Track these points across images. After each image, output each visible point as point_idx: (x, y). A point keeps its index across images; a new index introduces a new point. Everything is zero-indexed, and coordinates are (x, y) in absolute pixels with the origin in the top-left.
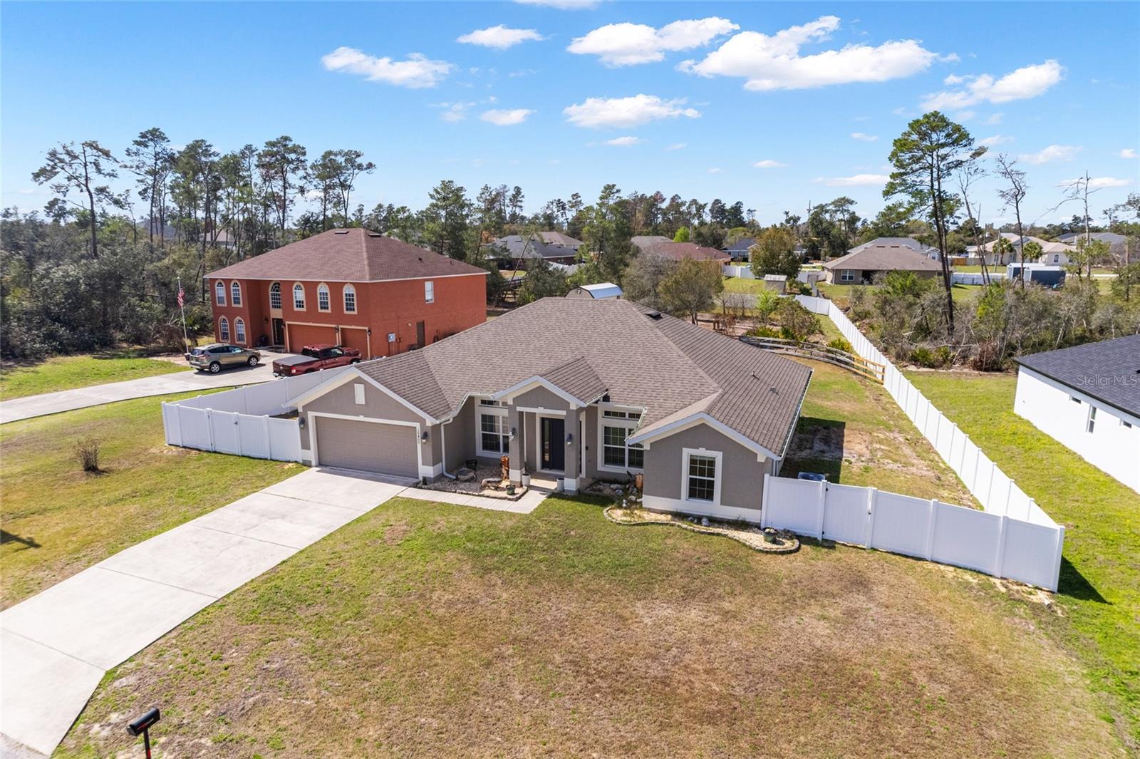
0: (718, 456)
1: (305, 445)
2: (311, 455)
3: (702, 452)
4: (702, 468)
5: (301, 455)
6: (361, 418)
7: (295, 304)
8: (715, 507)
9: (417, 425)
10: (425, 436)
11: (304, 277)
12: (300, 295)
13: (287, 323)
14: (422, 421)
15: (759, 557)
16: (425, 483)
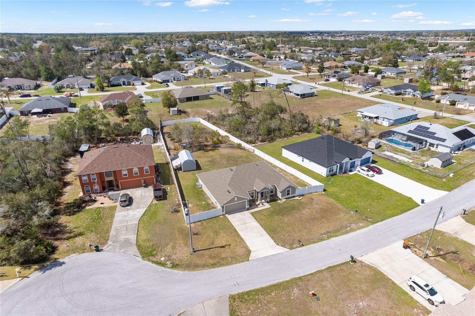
0: (291, 189)
1: (223, 211)
2: (224, 213)
3: (289, 189)
4: (289, 191)
5: (222, 213)
6: (236, 203)
7: (123, 175)
8: (290, 196)
9: (246, 200)
10: (248, 201)
11: (127, 167)
12: (125, 172)
13: (119, 182)
14: (247, 199)
15: (301, 200)
16: (248, 209)
